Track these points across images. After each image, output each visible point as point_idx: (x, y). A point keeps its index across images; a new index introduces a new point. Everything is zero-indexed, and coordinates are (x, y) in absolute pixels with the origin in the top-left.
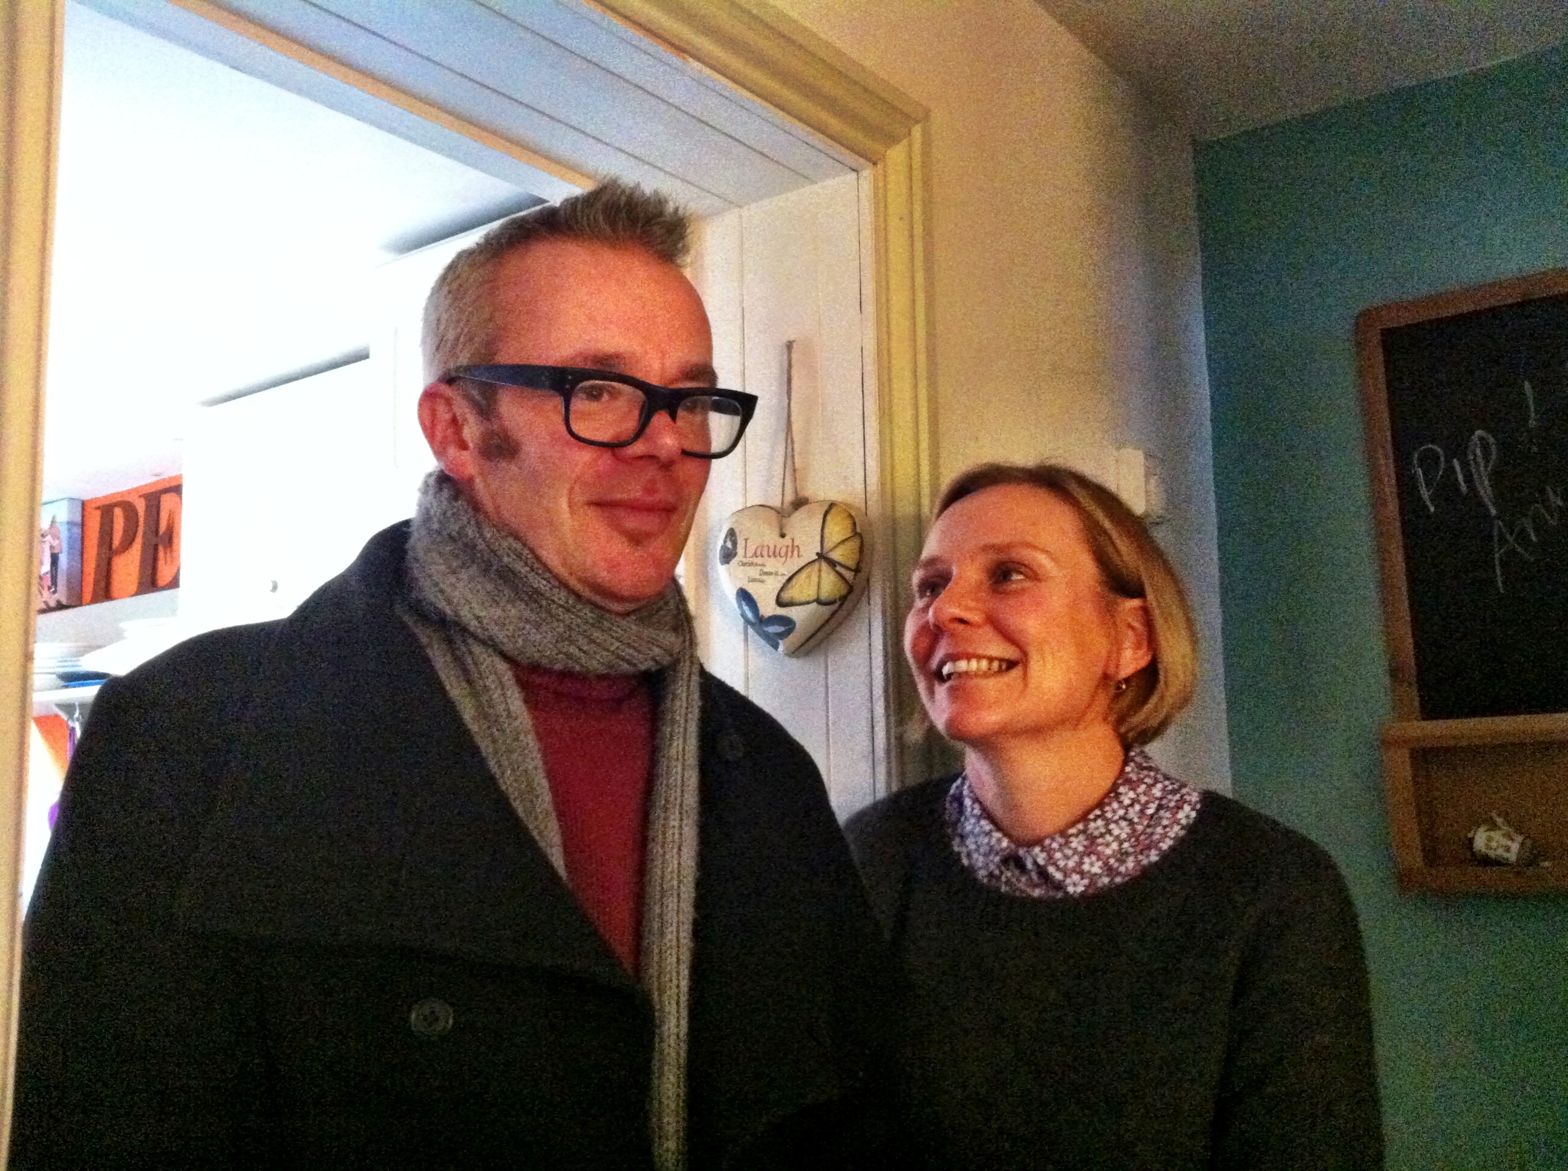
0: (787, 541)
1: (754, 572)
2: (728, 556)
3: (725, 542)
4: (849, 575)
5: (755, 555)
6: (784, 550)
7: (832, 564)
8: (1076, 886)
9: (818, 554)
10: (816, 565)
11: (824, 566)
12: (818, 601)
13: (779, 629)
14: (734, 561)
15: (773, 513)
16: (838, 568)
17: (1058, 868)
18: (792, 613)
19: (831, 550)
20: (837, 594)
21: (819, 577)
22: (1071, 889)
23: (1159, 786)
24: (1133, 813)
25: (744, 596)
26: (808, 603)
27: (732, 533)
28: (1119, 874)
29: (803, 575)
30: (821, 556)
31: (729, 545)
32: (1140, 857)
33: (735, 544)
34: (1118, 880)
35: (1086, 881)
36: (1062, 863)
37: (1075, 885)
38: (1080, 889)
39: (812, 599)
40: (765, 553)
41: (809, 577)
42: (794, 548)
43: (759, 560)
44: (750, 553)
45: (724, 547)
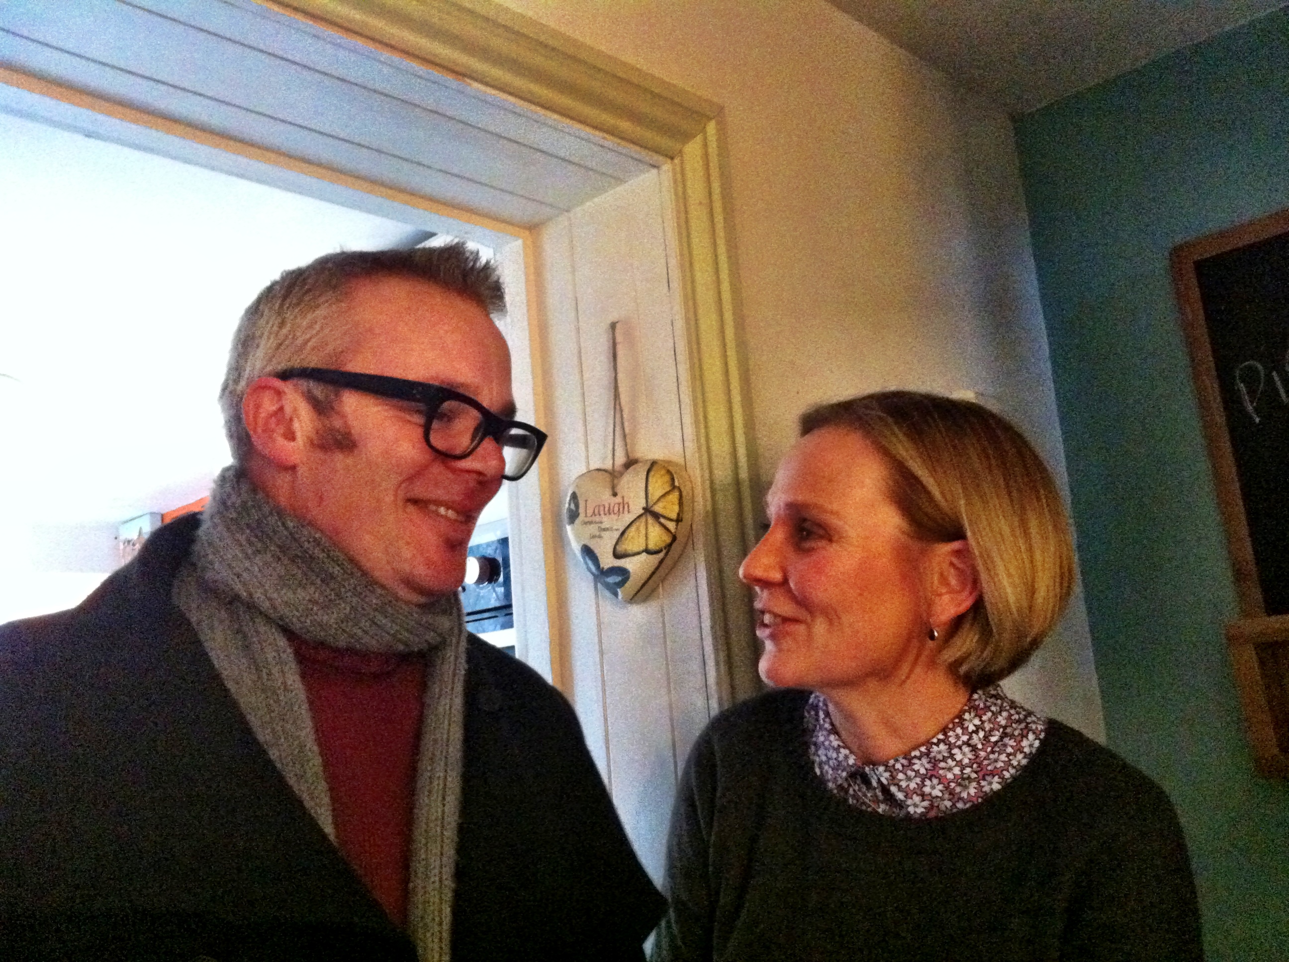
0: (618, 499)
1: (593, 529)
2: (573, 516)
3: (570, 504)
4: (671, 526)
5: (594, 514)
6: (616, 509)
7: (656, 516)
8: (916, 807)
9: (644, 509)
10: (643, 519)
11: (651, 520)
12: (648, 551)
13: (618, 579)
14: (578, 521)
15: (607, 475)
16: (662, 520)
17: (900, 788)
18: (628, 564)
19: (655, 504)
20: (663, 545)
21: (647, 528)
22: (911, 810)
23: (1005, 714)
24: (975, 739)
25: (588, 551)
26: (638, 553)
27: (574, 496)
28: (960, 799)
29: (633, 529)
30: (648, 510)
31: (573, 506)
32: (983, 783)
33: (577, 506)
34: (960, 805)
35: (926, 803)
36: (904, 784)
37: (915, 805)
38: (920, 810)
39: (641, 549)
40: (602, 513)
41: (638, 529)
42: (624, 506)
43: (597, 519)
44: (590, 512)
45: (570, 510)
